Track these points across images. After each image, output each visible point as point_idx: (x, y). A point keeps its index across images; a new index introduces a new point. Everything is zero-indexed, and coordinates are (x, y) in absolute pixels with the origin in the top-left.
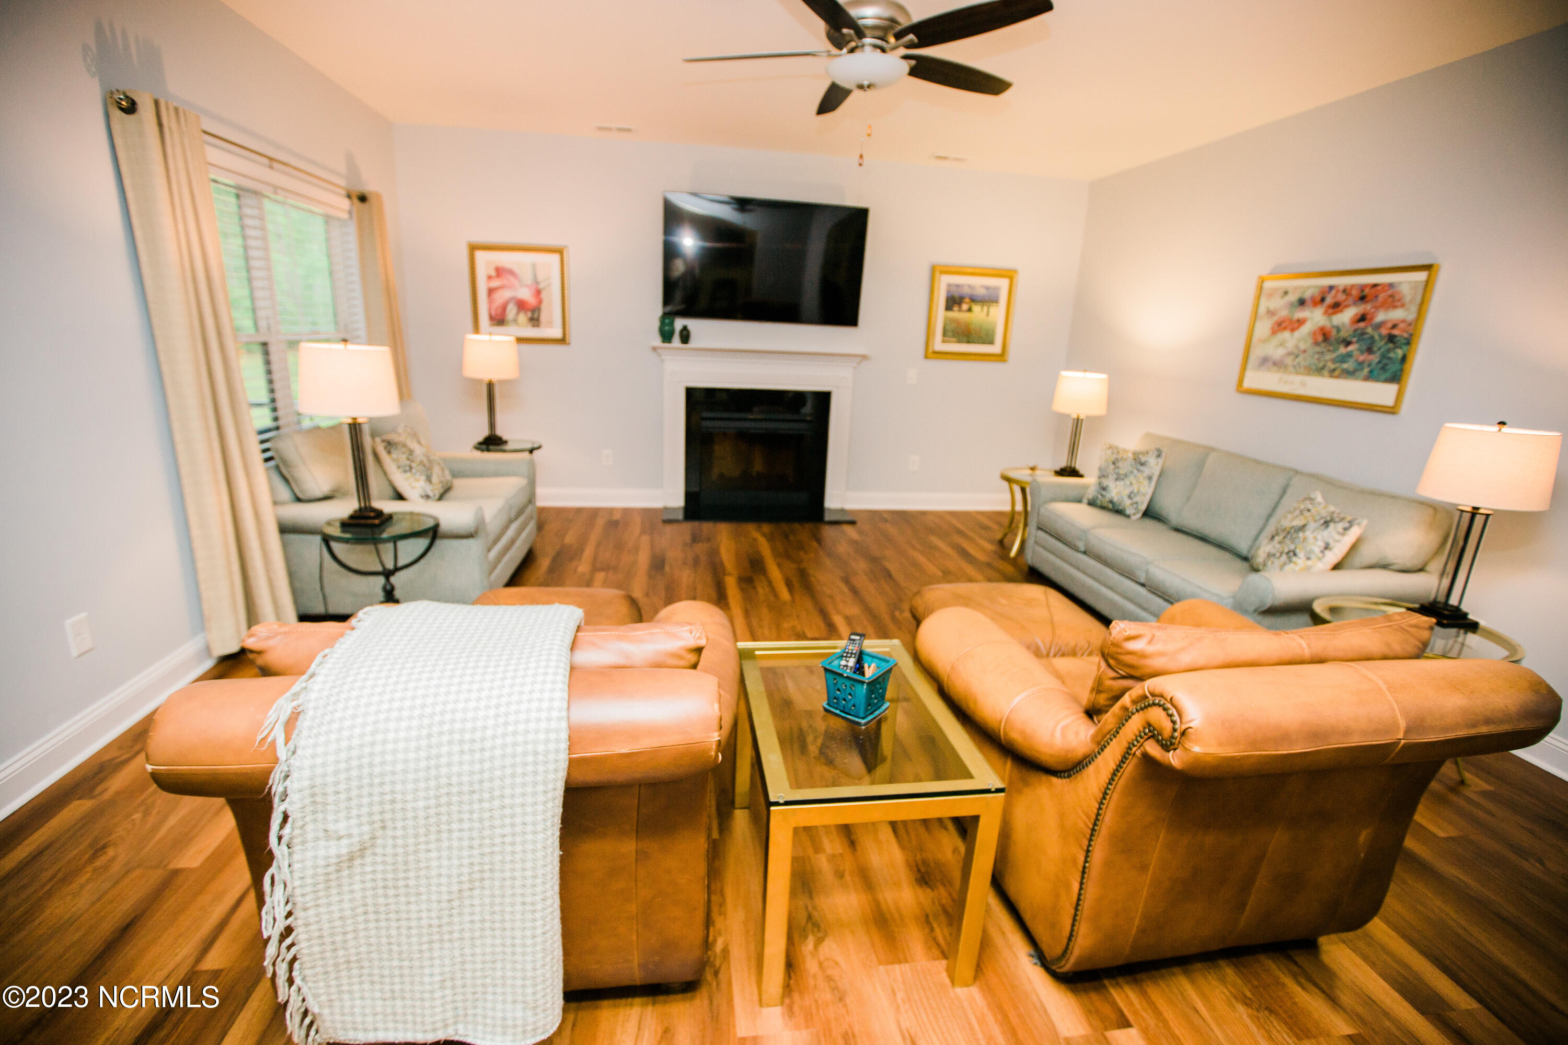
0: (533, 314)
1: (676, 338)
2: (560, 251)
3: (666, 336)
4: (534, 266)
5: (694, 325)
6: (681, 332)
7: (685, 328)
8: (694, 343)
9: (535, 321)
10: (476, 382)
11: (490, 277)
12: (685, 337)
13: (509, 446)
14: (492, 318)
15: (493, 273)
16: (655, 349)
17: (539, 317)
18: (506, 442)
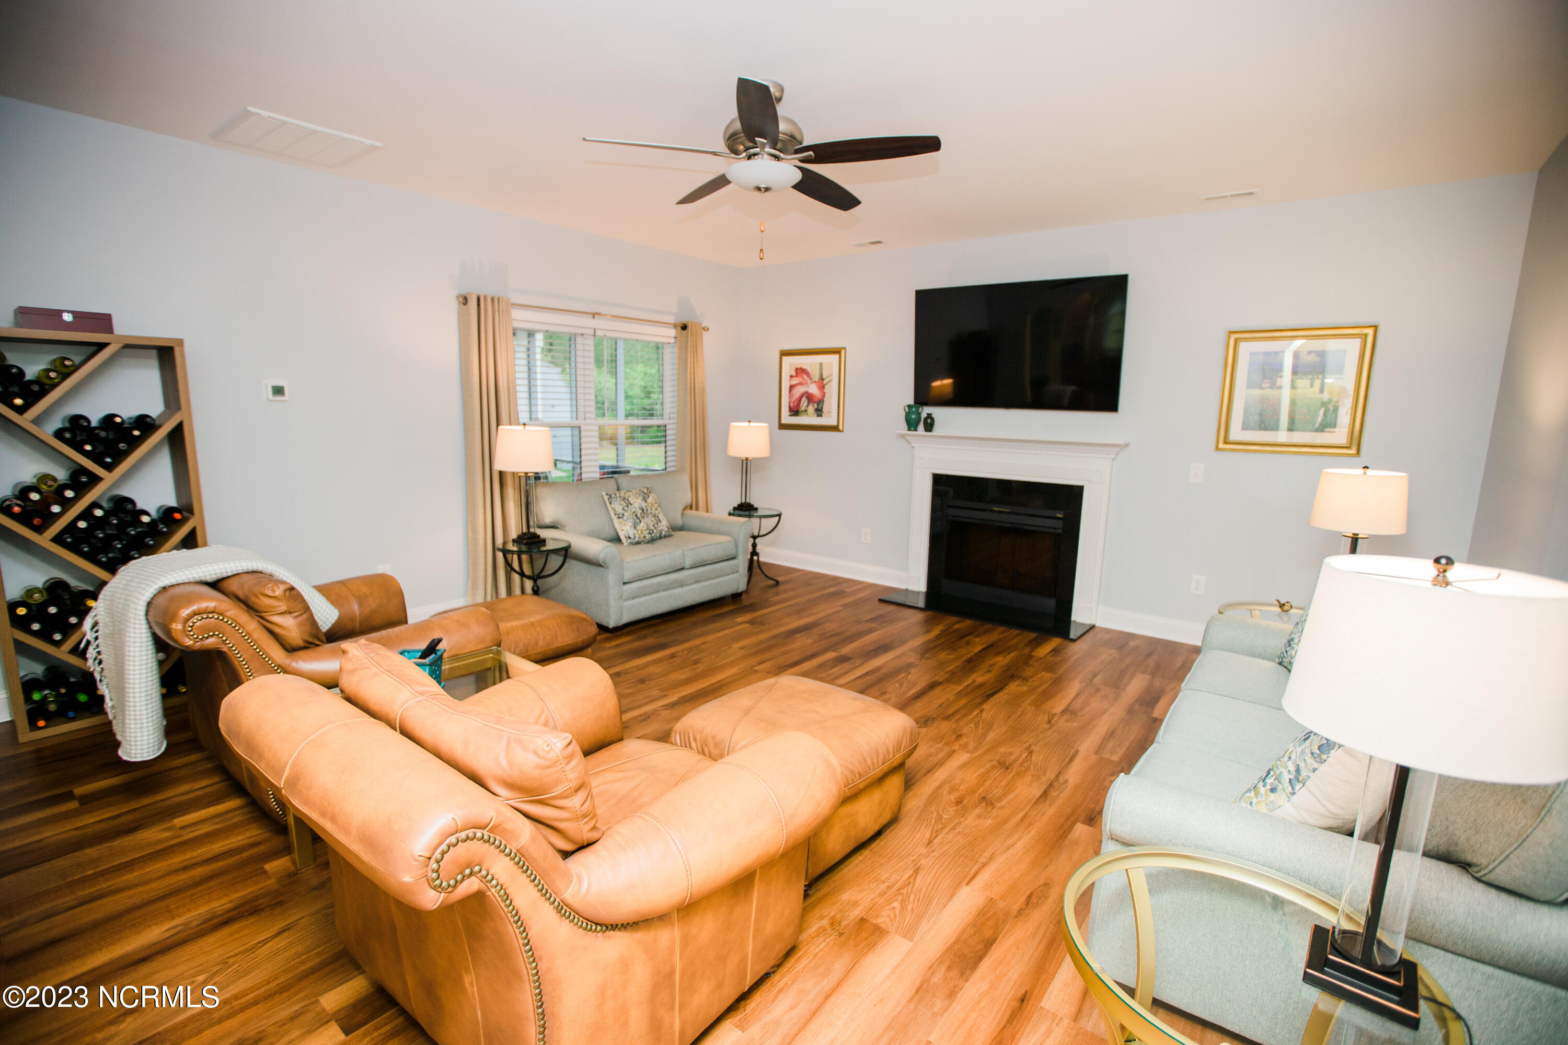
0: (818, 405)
1: (921, 426)
2: (837, 351)
3: (912, 424)
4: (821, 364)
5: (938, 412)
6: (926, 419)
7: (929, 416)
8: (937, 430)
9: (819, 412)
10: (736, 459)
11: (791, 377)
12: (929, 425)
13: (760, 513)
14: (791, 410)
15: (794, 374)
16: (903, 436)
17: (822, 408)
18: (756, 509)
